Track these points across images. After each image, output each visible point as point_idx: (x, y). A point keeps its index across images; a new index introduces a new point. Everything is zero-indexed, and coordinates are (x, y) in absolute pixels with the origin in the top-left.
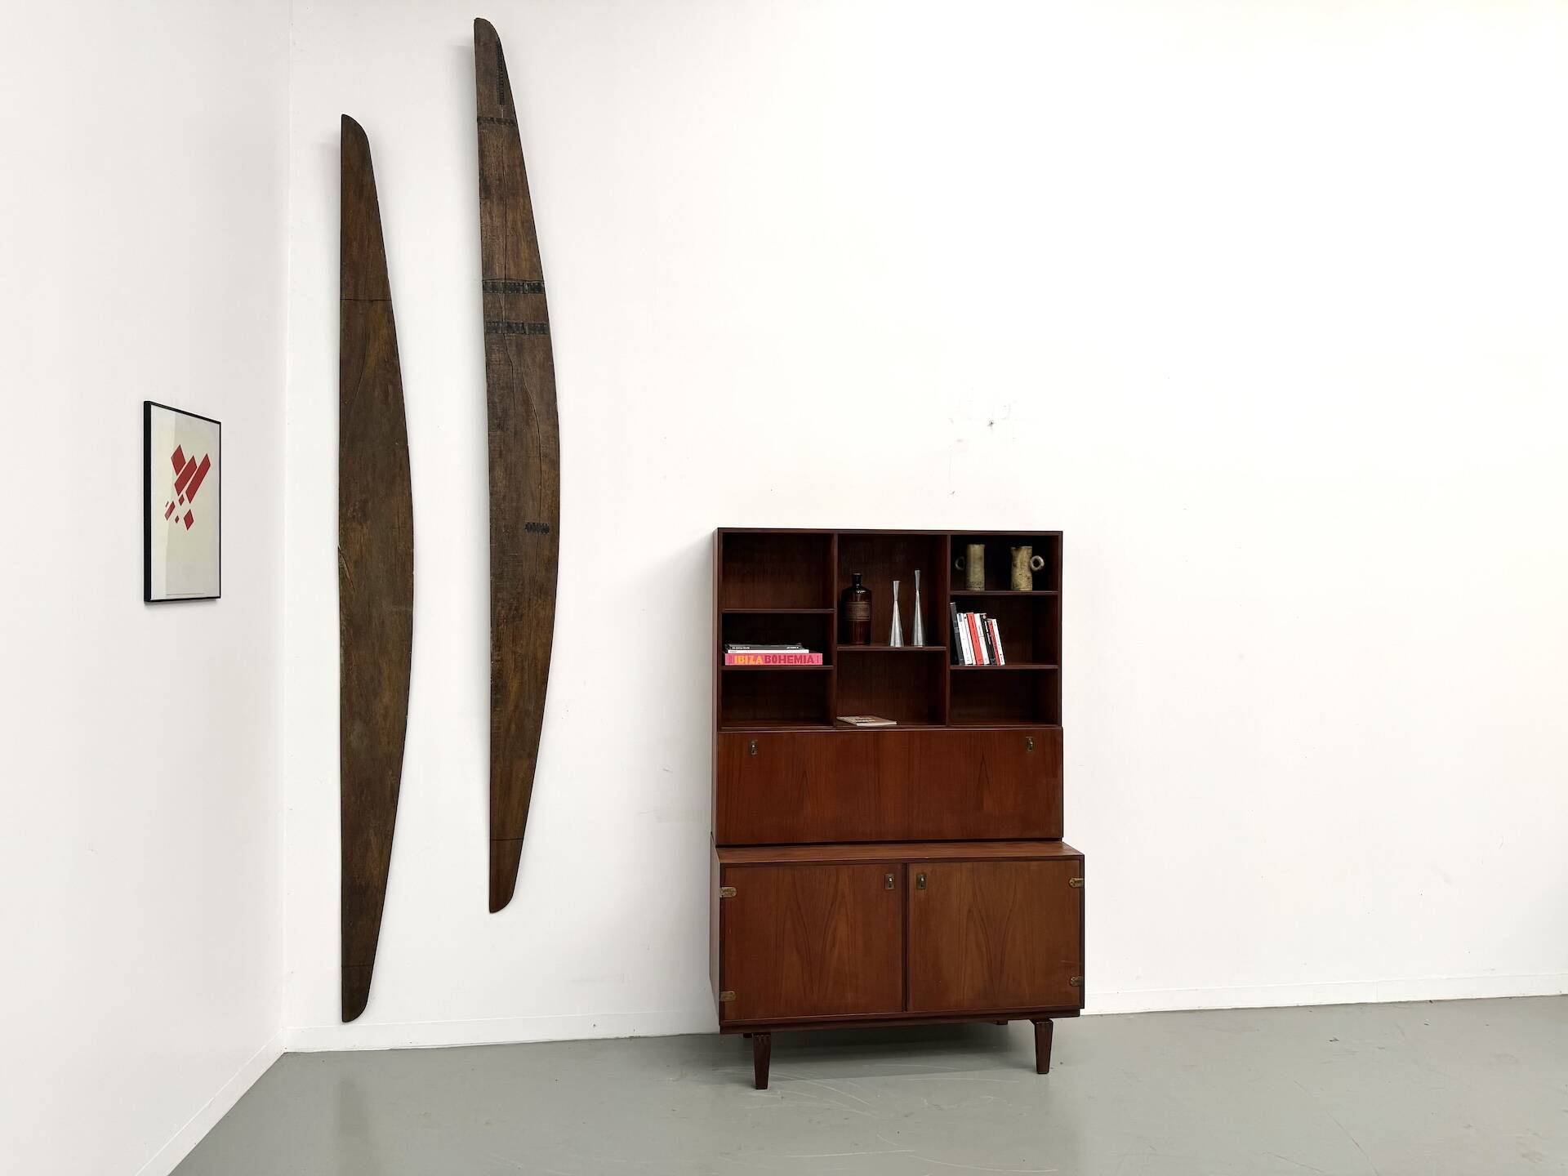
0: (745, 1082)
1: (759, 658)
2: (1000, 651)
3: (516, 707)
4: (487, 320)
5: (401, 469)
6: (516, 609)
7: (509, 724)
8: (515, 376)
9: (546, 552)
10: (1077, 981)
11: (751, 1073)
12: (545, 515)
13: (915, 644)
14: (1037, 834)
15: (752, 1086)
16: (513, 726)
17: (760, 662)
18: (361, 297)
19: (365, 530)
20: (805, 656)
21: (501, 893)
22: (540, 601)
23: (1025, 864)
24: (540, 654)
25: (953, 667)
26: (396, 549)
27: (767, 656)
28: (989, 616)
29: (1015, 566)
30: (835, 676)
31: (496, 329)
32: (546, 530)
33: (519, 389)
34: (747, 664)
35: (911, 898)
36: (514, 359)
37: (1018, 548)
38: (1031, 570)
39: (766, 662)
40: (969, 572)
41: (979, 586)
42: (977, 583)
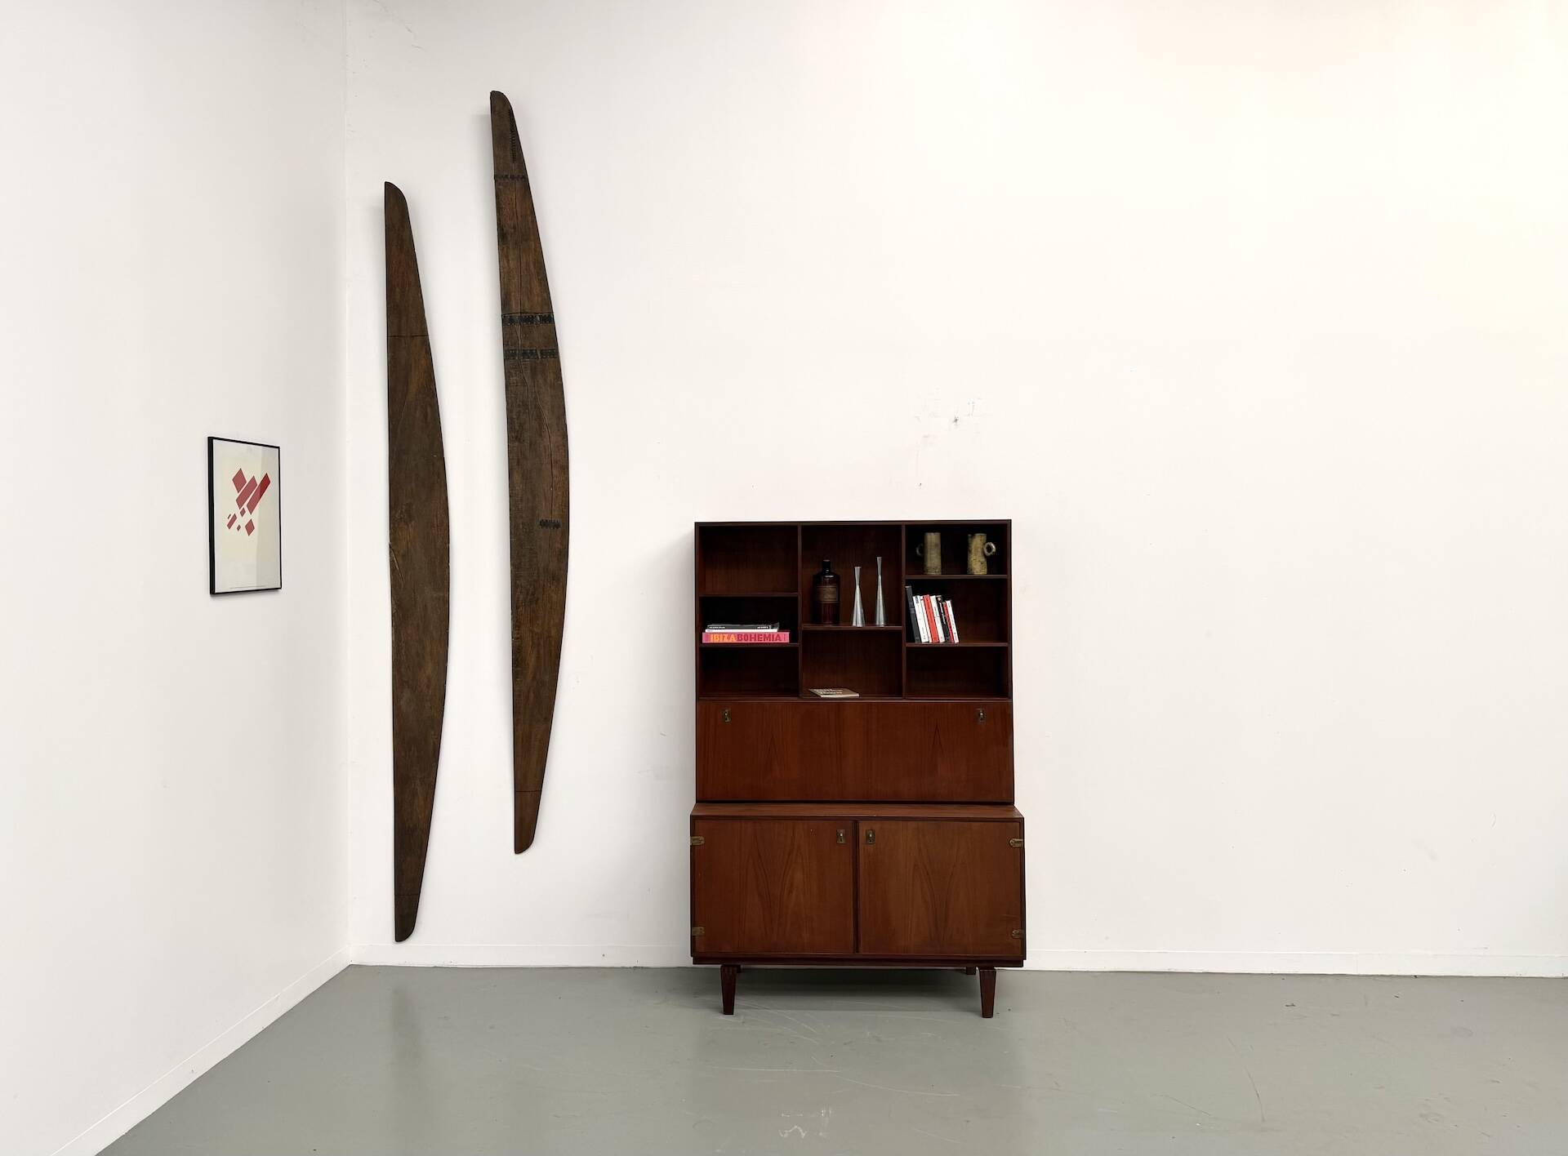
0: (715, 1008)
1: (732, 635)
2: (954, 631)
3: (534, 678)
4: (506, 348)
5: (439, 478)
6: (533, 594)
7: (529, 692)
8: (530, 396)
9: (558, 545)
10: (1019, 934)
11: (719, 1000)
12: (556, 513)
13: (877, 622)
14: (990, 799)
15: (721, 1012)
16: (532, 695)
17: (733, 640)
18: (404, 334)
19: (411, 530)
20: (773, 636)
21: (524, 838)
22: (553, 588)
23: (966, 824)
24: (553, 632)
25: (909, 645)
26: (435, 545)
27: (739, 635)
28: (943, 598)
29: (970, 551)
30: (800, 652)
31: (514, 355)
32: (557, 526)
33: (533, 406)
34: (721, 642)
35: (861, 852)
36: (529, 381)
37: (973, 536)
38: (985, 555)
39: (738, 640)
40: (926, 558)
41: (935, 571)
42: (933, 568)
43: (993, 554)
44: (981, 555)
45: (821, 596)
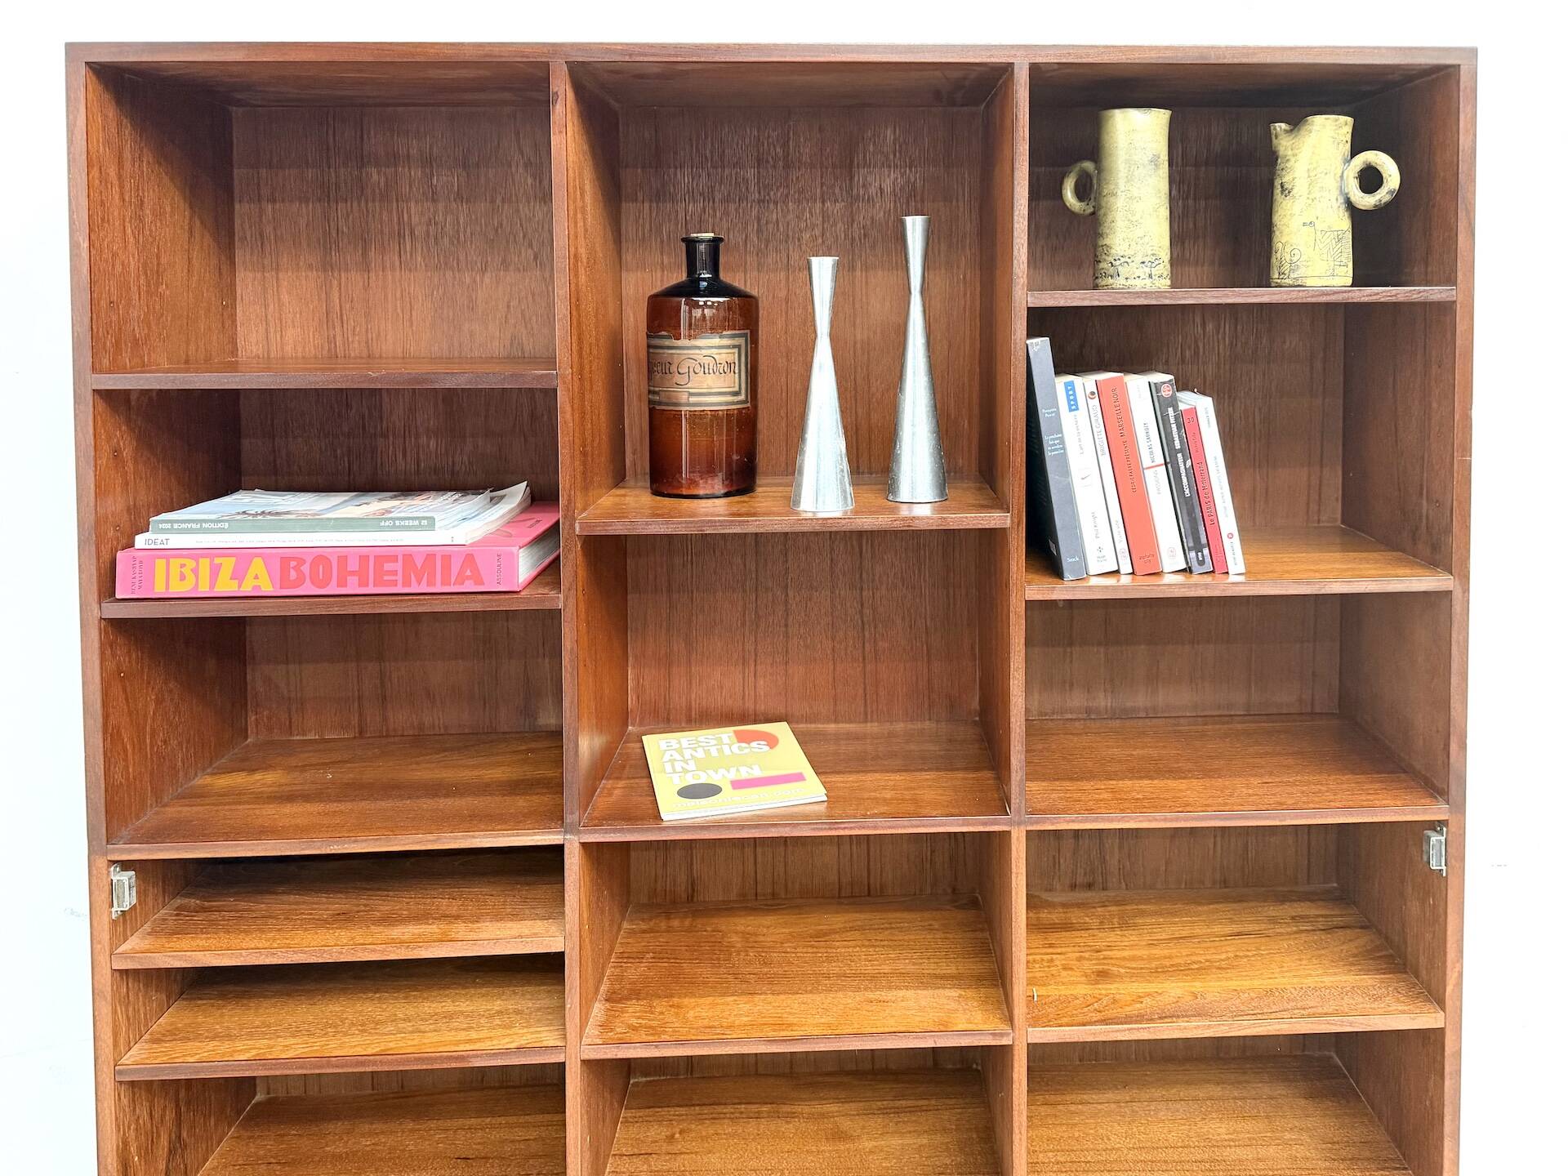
1: (258, 566)
2: (1228, 521)
13: (904, 494)
17: (259, 580)
25: (1038, 593)
28: (1182, 385)
29: (1282, 195)
34: (207, 588)
37: (1296, 122)
38: (1350, 207)
39: (284, 581)
40: (1110, 218)
41: (1147, 270)
42: (1139, 259)
43: (1388, 198)
44: (1335, 205)
45: (674, 381)
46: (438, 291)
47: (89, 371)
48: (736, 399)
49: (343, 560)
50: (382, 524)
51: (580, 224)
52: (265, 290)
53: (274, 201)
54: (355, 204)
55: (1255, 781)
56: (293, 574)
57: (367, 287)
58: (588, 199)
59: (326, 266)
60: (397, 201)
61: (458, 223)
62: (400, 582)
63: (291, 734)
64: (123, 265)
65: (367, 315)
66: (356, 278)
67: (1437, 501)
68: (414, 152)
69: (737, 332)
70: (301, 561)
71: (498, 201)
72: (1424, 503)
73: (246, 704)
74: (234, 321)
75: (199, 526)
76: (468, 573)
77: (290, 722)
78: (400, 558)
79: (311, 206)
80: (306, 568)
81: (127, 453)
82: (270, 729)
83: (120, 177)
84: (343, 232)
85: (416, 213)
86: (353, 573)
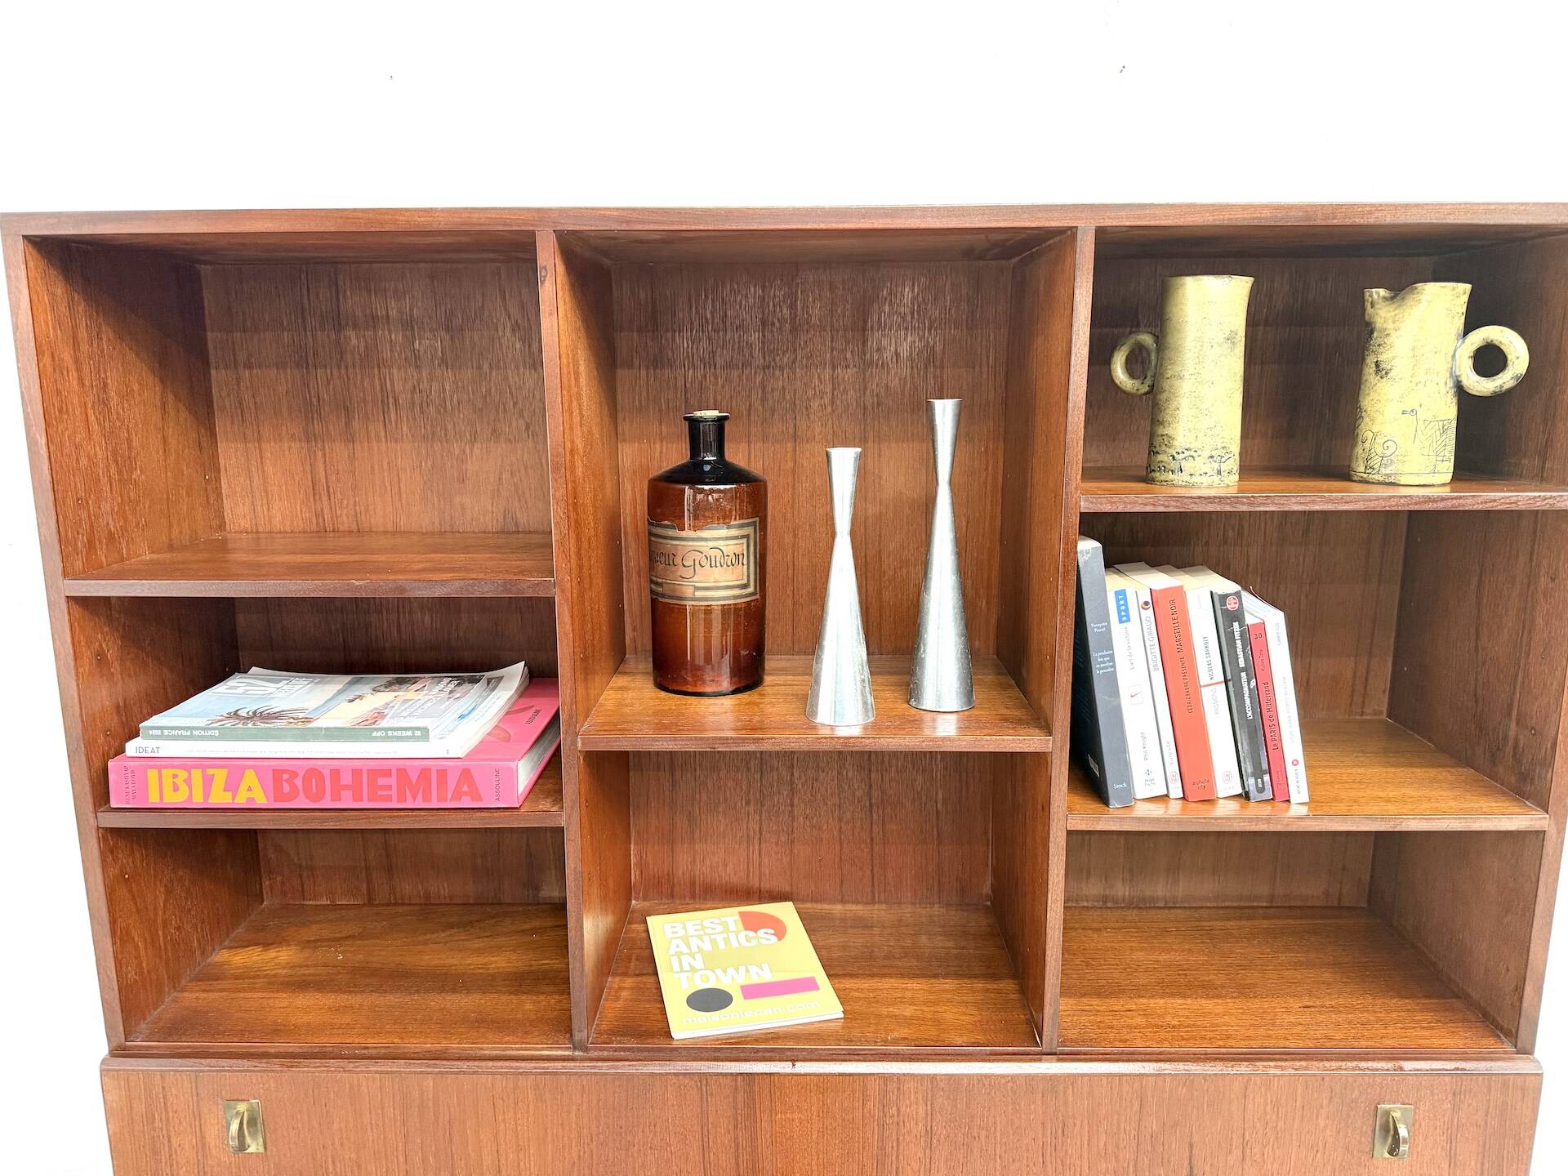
1: (250, 778)
2: (1292, 745)
17: (255, 794)
28: (1250, 591)
29: (1384, 373)
38: (1461, 392)
39: (278, 794)
40: (1173, 405)
41: (1216, 466)
42: (1207, 453)
43: (1510, 384)
44: (1443, 389)
45: (679, 573)
46: (426, 463)
47: (61, 578)
48: (744, 592)
49: (335, 773)
50: (374, 734)
51: (576, 412)
52: (248, 460)
53: (250, 367)
54: (335, 372)
55: (1295, 1004)
56: (286, 788)
57: (352, 458)
58: (583, 381)
59: (309, 437)
60: (379, 367)
61: (444, 390)
62: (394, 798)
63: (303, 897)
64: (88, 456)
65: (355, 488)
66: (340, 450)
67: (1533, 728)
68: (393, 313)
69: (746, 521)
70: (294, 774)
71: (486, 367)
72: (1513, 725)
73: (259, 870)
74: (219, 495)
75: (189, 733)
76: (465, 788)
77: (303, 887)
78: (394, 773)
79: (289, 370)
80: (299, 782)
81: (112, 653)
82: (284, 894)
83: (77, 361)
84: (324, 400)
85: (399, 379)
86: (346, 787)
